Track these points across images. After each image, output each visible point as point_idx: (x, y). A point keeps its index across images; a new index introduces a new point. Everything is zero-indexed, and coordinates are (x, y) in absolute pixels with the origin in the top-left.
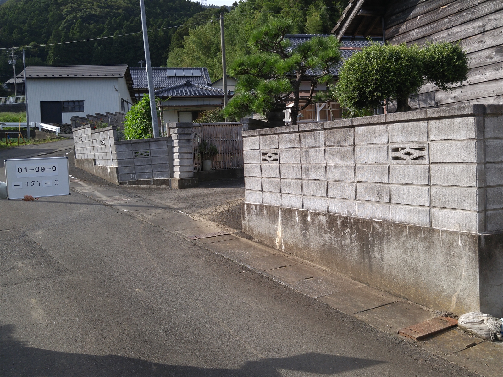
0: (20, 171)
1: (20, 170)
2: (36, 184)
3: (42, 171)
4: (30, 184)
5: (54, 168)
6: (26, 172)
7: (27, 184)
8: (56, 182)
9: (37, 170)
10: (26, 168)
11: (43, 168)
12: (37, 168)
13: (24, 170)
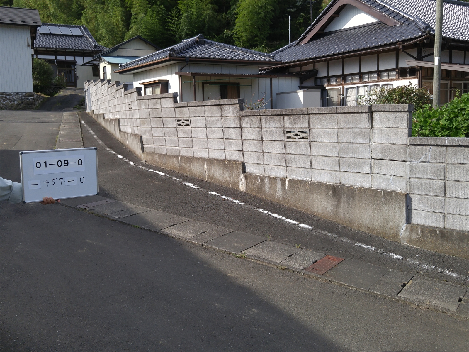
0: (38, 166)
1: (38, 164)
2: (58, 182)
3: (65, 165)
4: (50, 182)
5: (80, 162)
6: (46, 167)
7: (47, 182)
8: (82, 179)
9: (60, 165)
10: (46, 162)
11: (66, 162)
12: (60, 162)
13: (43, 165)
